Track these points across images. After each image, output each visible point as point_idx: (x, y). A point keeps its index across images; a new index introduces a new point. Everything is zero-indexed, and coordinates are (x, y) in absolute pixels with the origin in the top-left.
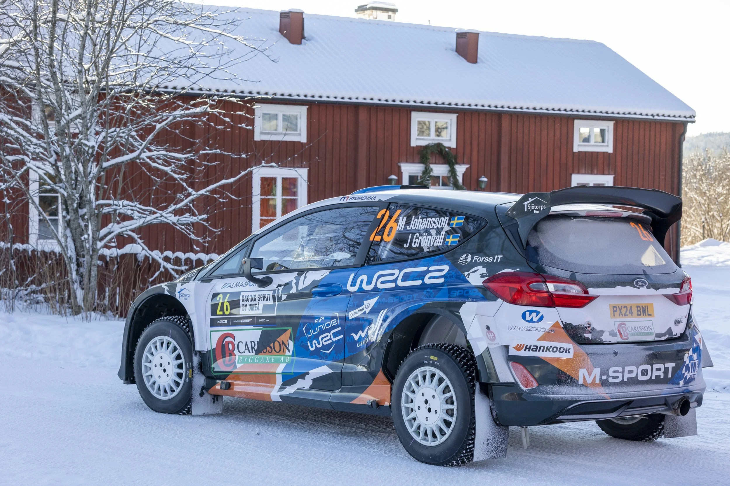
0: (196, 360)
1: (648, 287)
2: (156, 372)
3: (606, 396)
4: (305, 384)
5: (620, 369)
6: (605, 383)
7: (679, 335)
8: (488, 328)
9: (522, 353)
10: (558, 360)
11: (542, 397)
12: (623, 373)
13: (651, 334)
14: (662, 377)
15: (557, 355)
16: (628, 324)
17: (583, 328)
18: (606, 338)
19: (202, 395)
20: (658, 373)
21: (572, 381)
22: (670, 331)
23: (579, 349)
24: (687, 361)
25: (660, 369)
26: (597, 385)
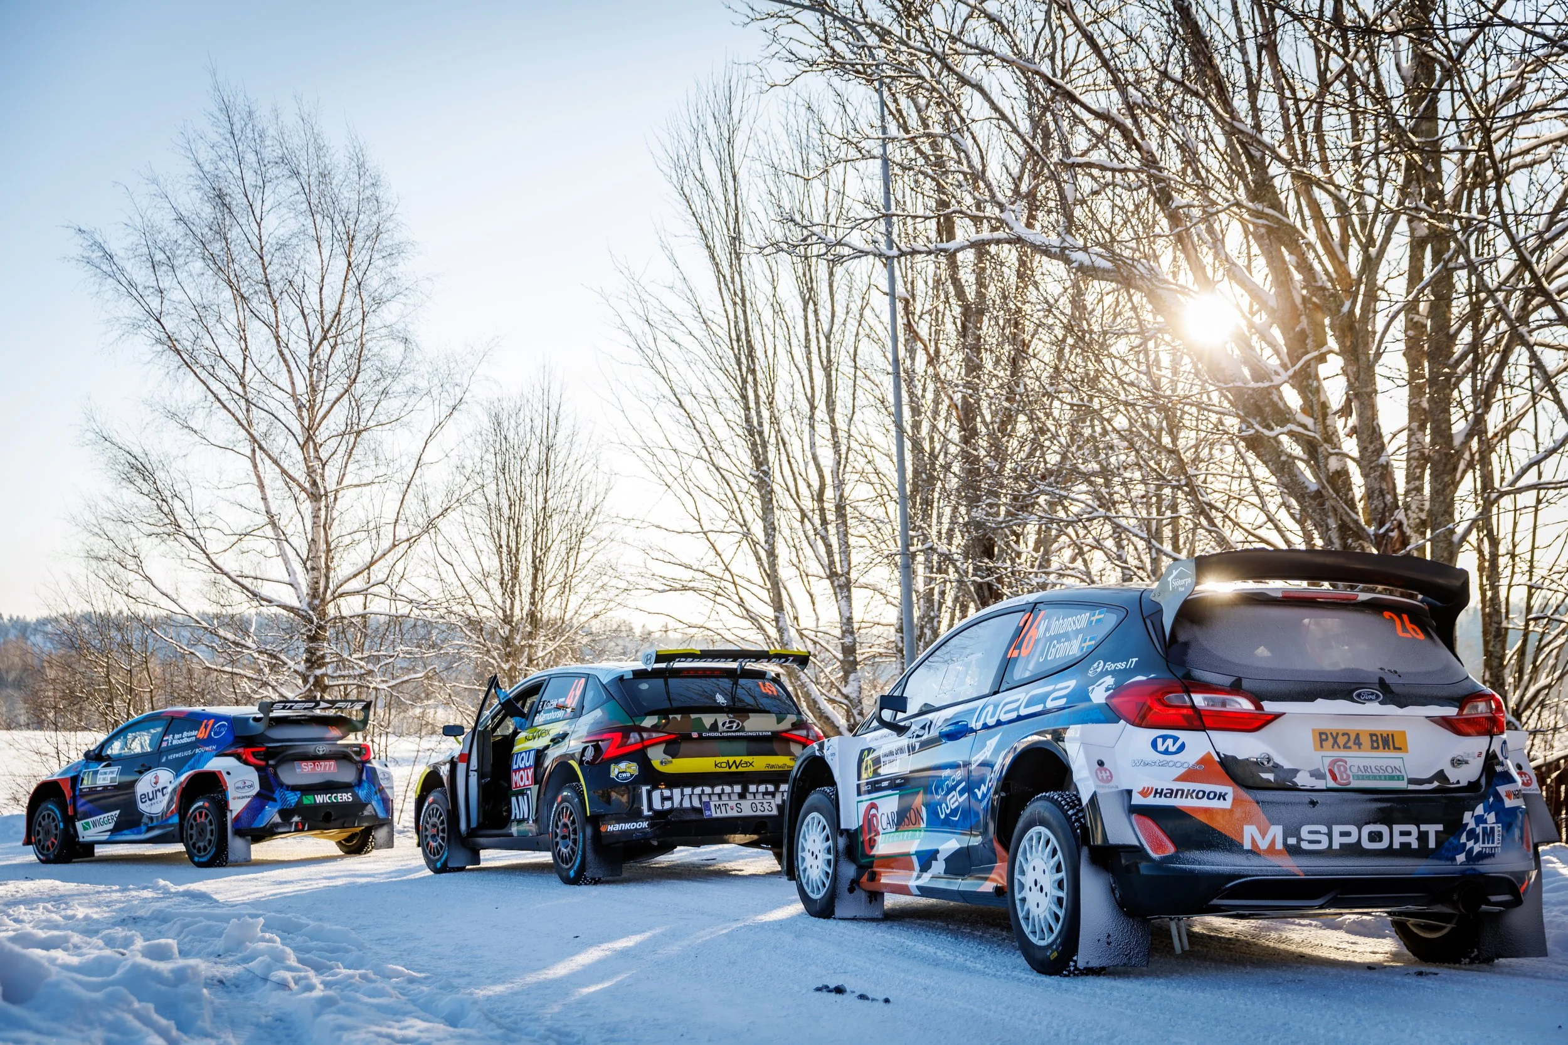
0: (842, 842)
1: (1381, 703)
2: (809, 860)
3: (1296, 870)
4: (938, 867)
5: (1324, 829)
6: (1294, 851)
7: (1464, 783)
8: (1101, 763)
9: (1151, 801)
10: (1206, 810)
11: (1181, 870)
12: (1330, 835)
13: (1400, 778)
14: (1415, 846)
15: (1205, 803)
16: (1350, 762)
17: (1258, 764)
18: (1303, 780)
19: (851, 890)
20: (1405, 839)
21: (1231, 845)
22: (1441, 775)
23: (1244, 794)
24: (1472, 825)
25: (1409, 833)
26: (1279, 852)
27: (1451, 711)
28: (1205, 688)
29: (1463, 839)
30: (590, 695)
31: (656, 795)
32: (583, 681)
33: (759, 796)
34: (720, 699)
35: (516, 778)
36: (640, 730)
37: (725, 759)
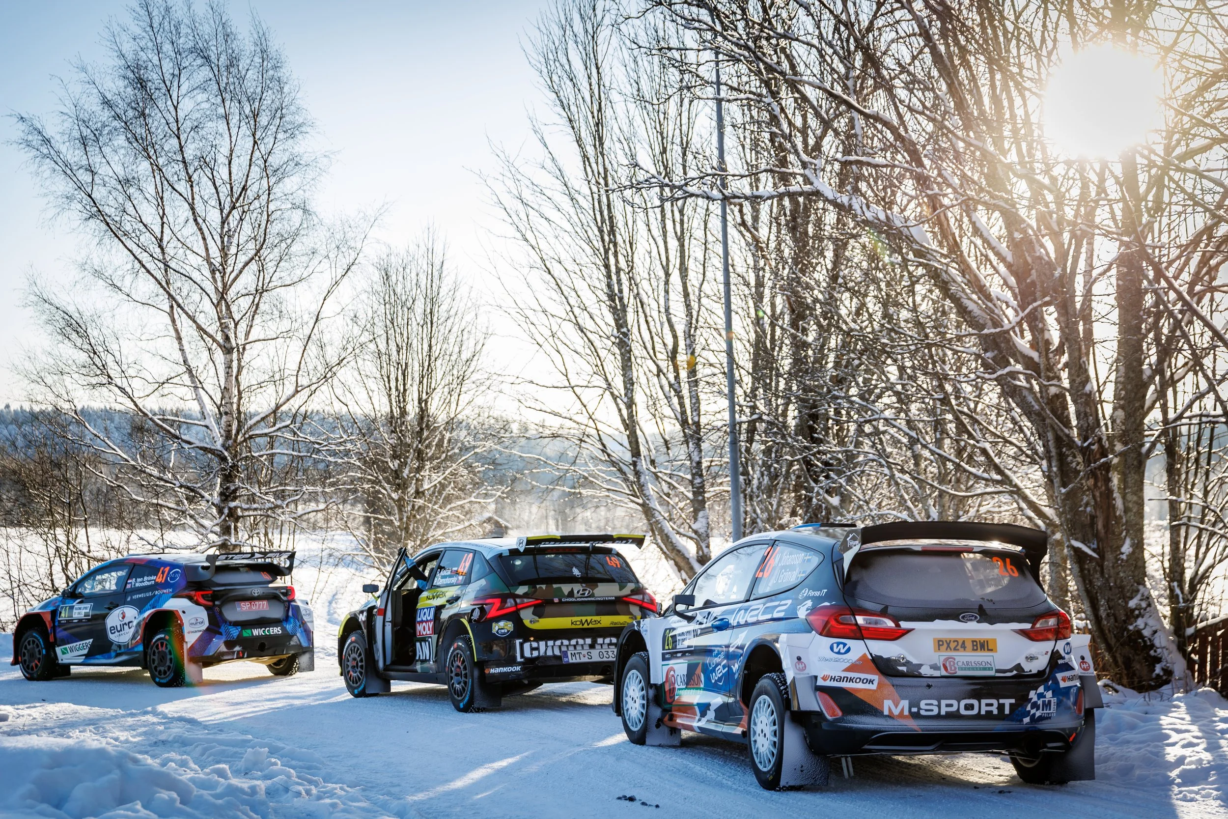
0: (651, 692)
1: (979, 622)
2: (631, 703)
3: (916, 728)
4: (711, 714)
5: (935, 702)
6: (916, 716)
7: (1034, 672)
8: (799, 659)
9: (828, 683)
10: (861, 690)
11: (845, 727)
12: (939, 706)
13: (990, 669)
14: (995, 712)
15: (860, 686)
16: (957, 659)
17: (896, 661)
18: (925, 671)
19: (658, 726)
20: (989, 709)
21: (876, 712)
22: (1018, 667)
23: (885, 680)
24: (1035, 699)
25: (991, 705)
26: (906, 717)
27: (1027, 626)
28: (864, 612)
29: (1029, 708)
30: (476, 567)
31: (527, 646)
32: (471, 555)
33: (605, 647)
34: (576, 572)
35: (419, 627)
36: (515, 597)
37: (579, 618)
